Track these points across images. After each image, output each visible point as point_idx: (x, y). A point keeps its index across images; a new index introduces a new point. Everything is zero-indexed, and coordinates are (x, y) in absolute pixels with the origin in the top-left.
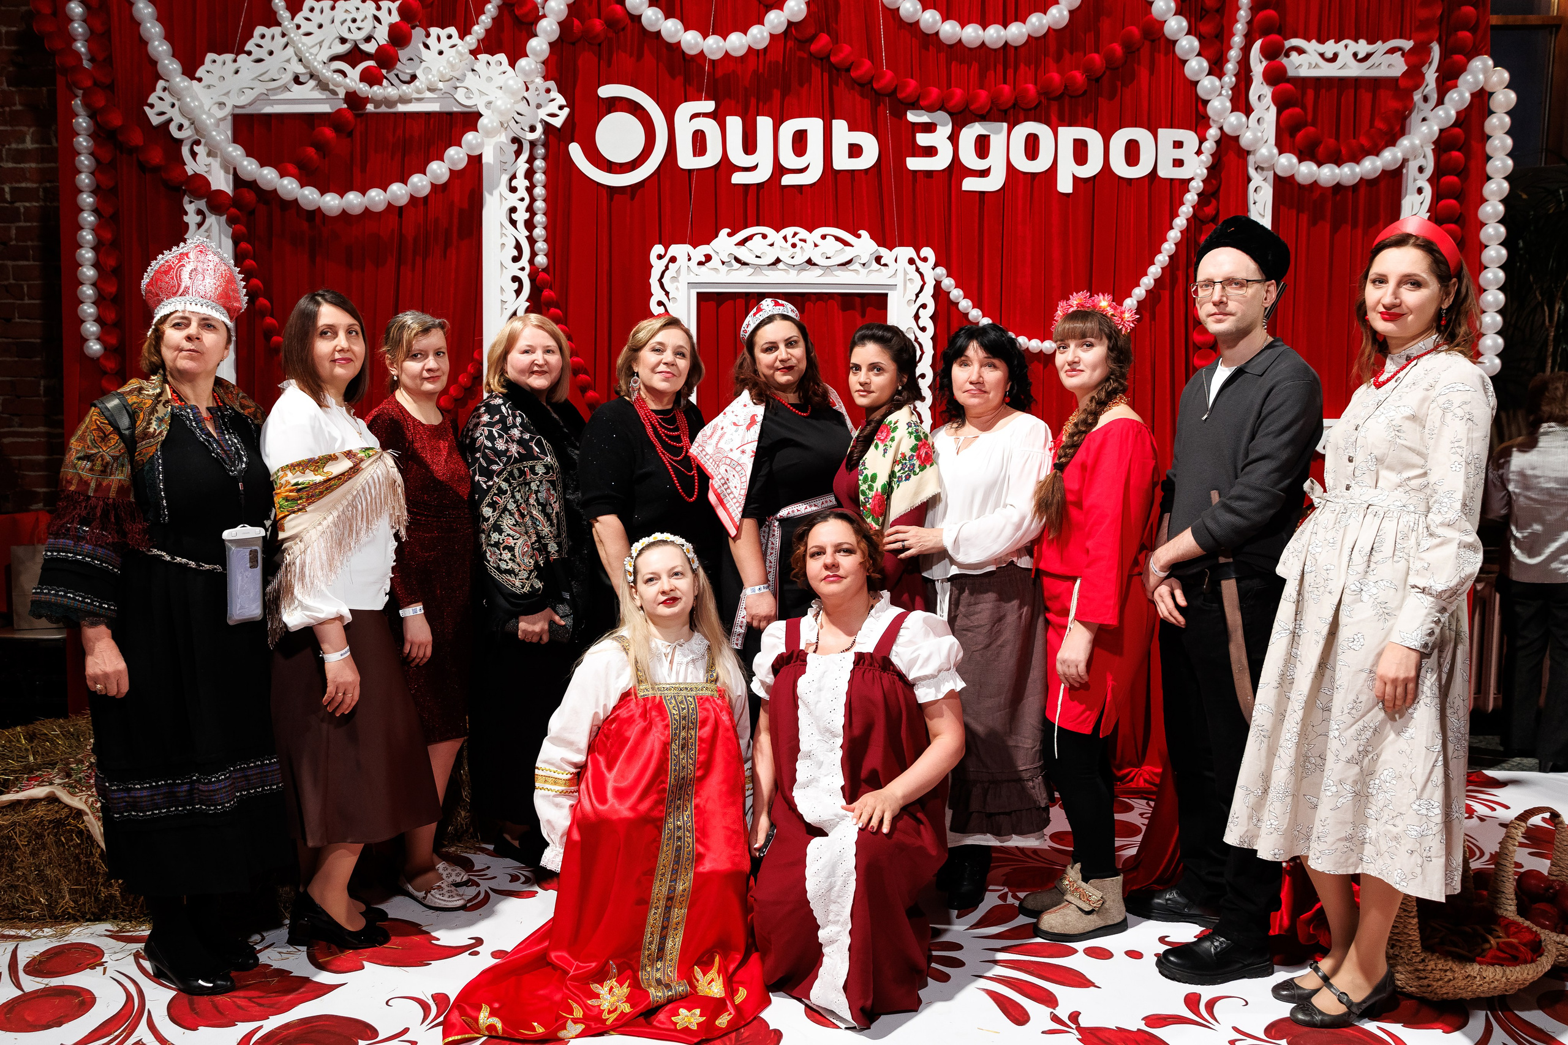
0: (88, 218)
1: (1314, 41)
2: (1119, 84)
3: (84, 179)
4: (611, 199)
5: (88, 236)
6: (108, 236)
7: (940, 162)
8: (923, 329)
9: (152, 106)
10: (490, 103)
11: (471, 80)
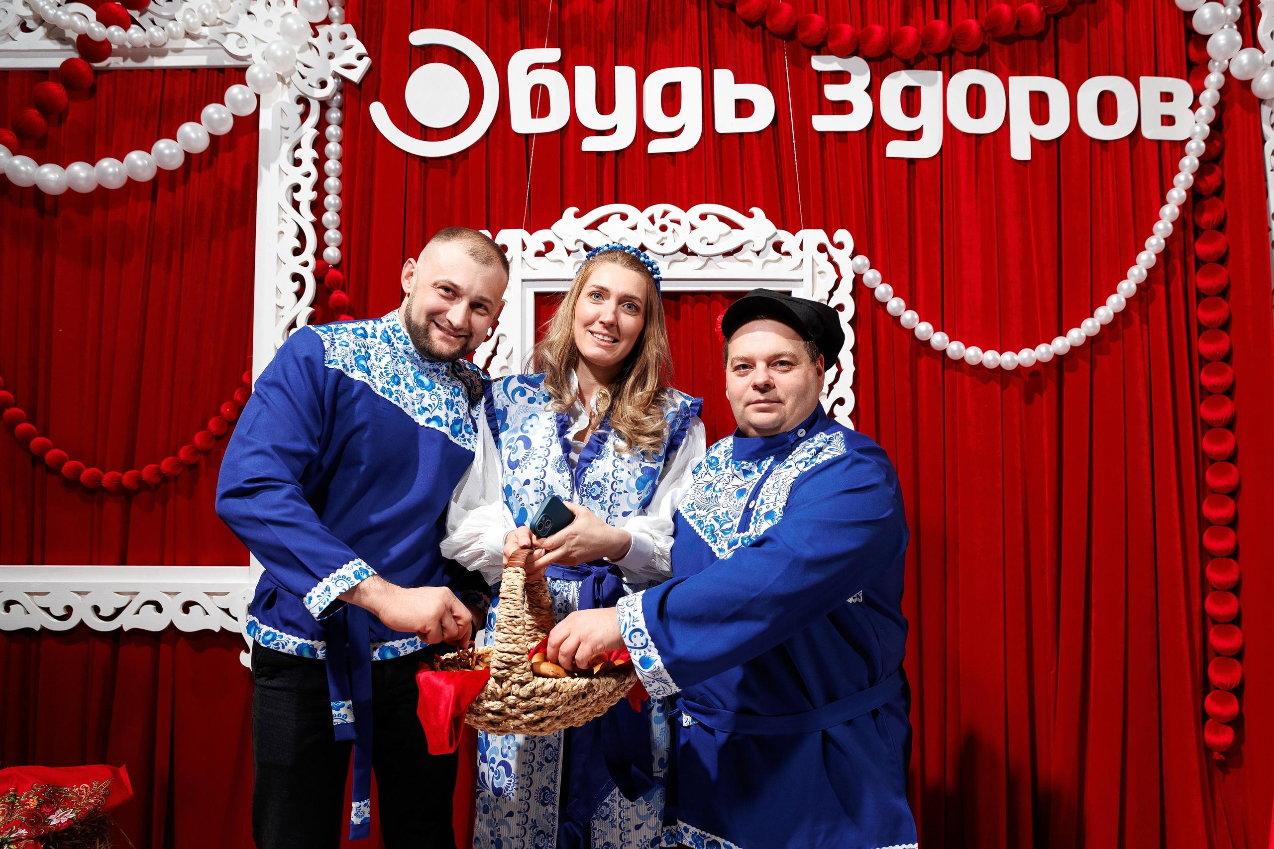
4: (424, 173)
11: (245, 25)
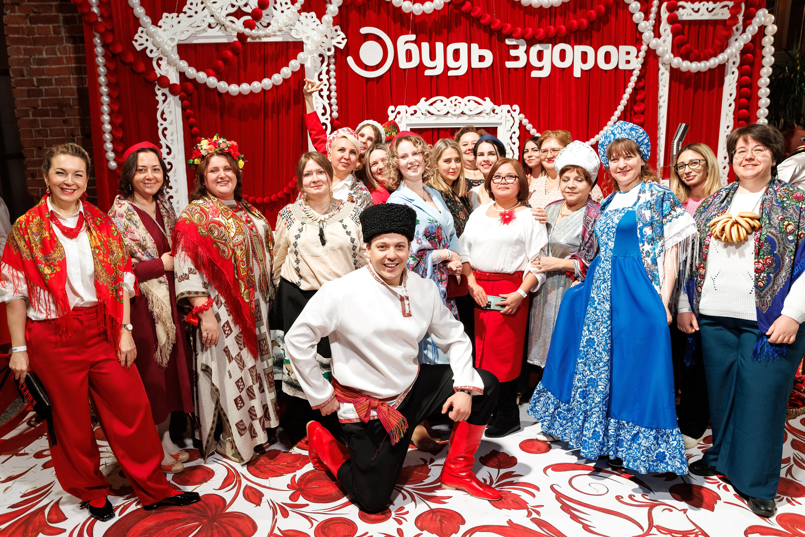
0: (105, 99)
1: (689, 3)
2: (602, 24)
3: (102, 79)
4: (367, 83)
5: (105, 108)
6: (116, 108)
7: (520, 64)
8: (514, 143)
9: (136, 41)
10: (308, 37)
11: (298, 25)
